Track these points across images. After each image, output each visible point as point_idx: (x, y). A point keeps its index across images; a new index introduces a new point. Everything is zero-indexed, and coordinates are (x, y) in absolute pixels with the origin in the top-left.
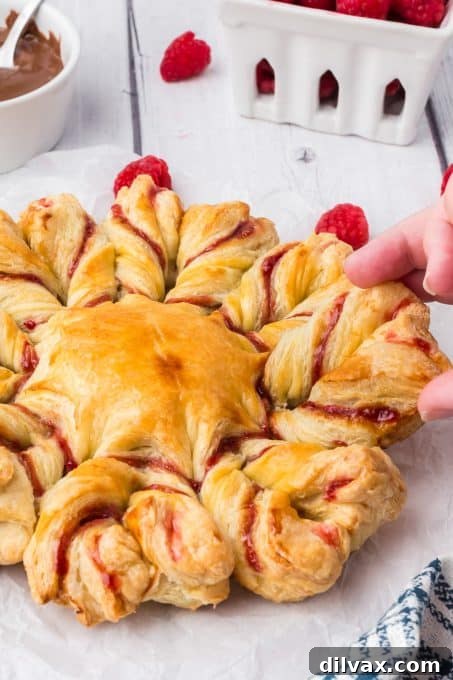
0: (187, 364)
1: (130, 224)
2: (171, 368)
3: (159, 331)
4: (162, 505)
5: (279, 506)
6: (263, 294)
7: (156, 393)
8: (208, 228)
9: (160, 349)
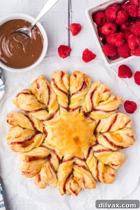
0: (80, 138)
1: (58, 88)
2: (77, 140)
3: (73, 130)
4: (82, 178)
5: (103, 172)
6: (91, 104)
7: (75, 147)
8: (76, 87)
9: (74, 136)
